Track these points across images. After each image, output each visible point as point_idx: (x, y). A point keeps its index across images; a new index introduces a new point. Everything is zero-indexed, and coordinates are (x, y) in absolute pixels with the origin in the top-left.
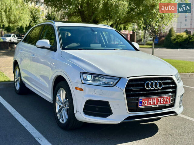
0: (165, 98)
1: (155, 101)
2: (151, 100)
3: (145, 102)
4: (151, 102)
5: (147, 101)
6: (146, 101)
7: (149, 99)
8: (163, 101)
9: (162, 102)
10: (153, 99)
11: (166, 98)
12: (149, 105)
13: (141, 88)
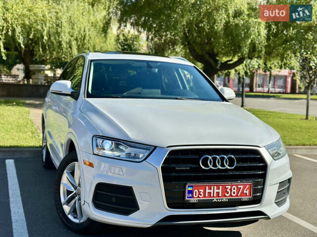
0: (239, 187)
1: (220, 191)
2: (211, 189)
3: (198, 192)
4: (210, 193)
5: (202, 191)
6: (200, 191)
7: (207, 187)
8: (235, 191)
9: (234, 193)
10: (215, 187)
11: (242, 187)
12: (207, 197)
13: (192, 166)
